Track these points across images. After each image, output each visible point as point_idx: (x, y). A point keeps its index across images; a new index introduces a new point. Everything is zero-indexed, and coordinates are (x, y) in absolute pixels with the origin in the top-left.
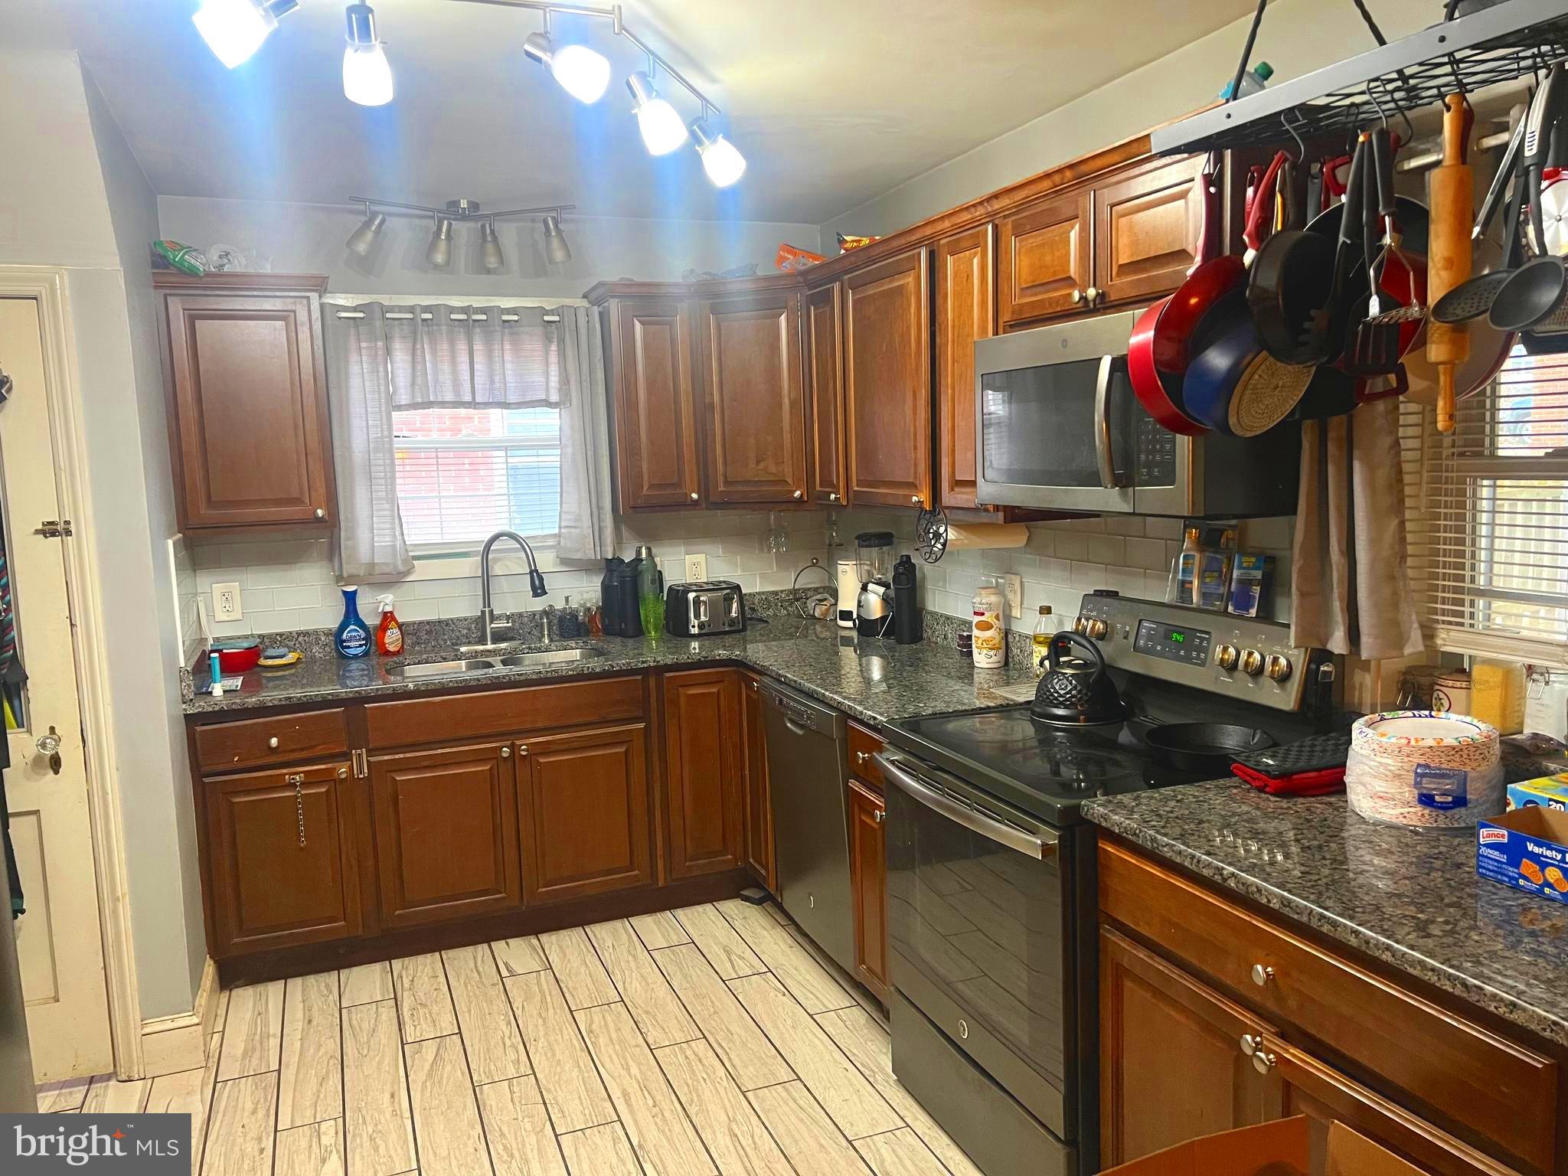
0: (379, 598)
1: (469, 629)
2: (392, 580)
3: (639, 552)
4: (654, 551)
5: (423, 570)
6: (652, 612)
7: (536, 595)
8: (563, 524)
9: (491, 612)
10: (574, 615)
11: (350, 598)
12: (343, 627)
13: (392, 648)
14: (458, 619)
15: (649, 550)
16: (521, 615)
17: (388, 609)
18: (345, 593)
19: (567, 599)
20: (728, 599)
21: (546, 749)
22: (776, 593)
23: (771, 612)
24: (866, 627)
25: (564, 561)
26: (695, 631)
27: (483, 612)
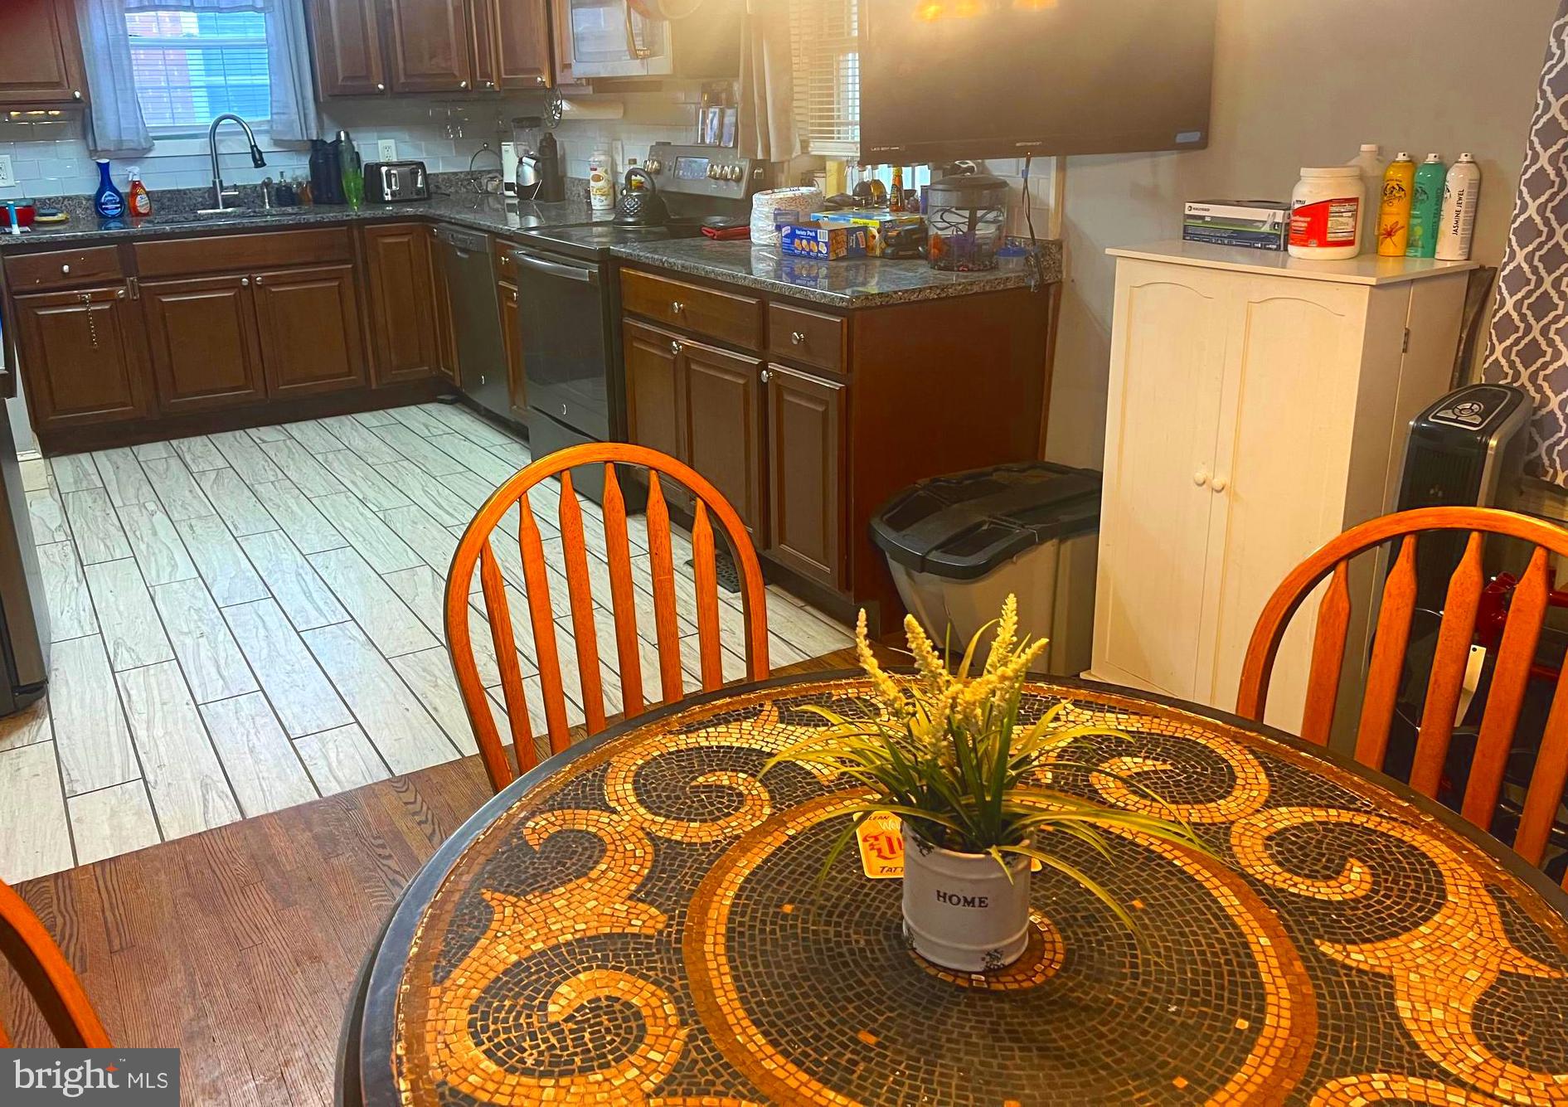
0: (129, 169)
1: (203, 197)
2: (137, 155)
3: (338, 135)
4: (351, 136)
5: (160, 148)
6: (352, 183)
7: (257, 166)
8: (275, 111)
9: (221, 182)
10: (288, 187)
11: (104, 169)
12: (100, 193)
13: (142, 210)
14: (194, 190)
15: (347, 135)
16: (245, 187)
17: (136, 179)
18: (99, 164)
19: (282, 173)
20: (414, 174)
21: (276, 281)
22: (455, 174)
23: (452, 190)
24: (523, 192)
25: (277, 143)
26: (388, 198)
27: (214, 183)
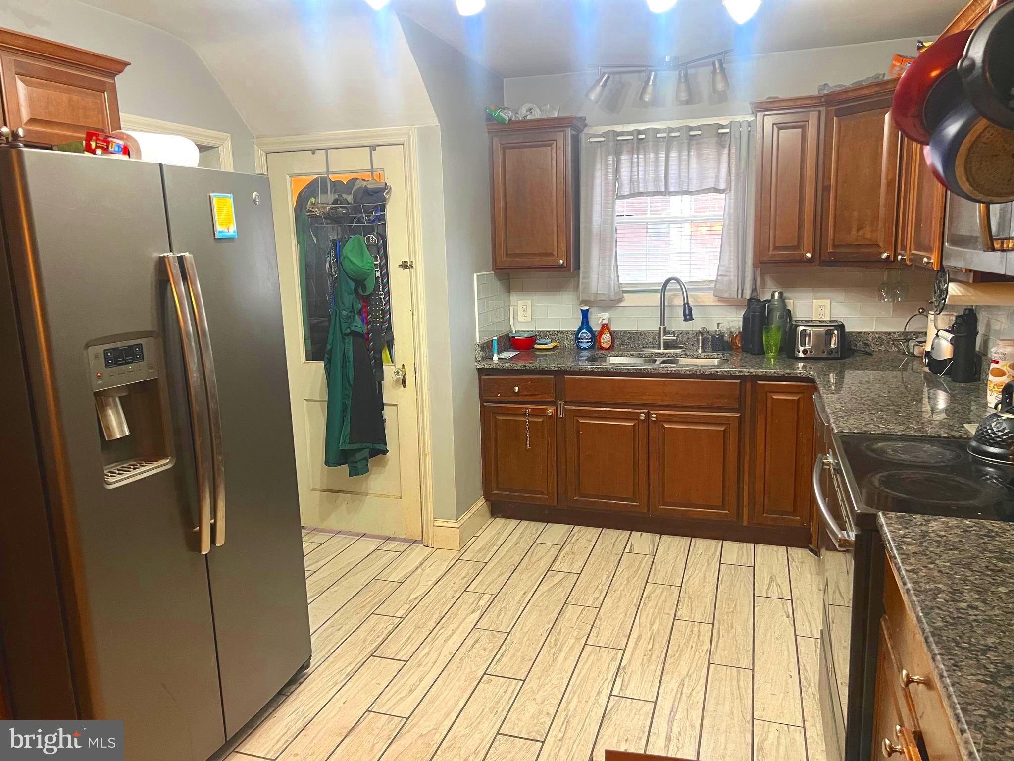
0: (599, 315)
1: (654, 339)
2: (611, 304)
3: (773, 296)
4: (785, 295)
5: (628, 299)
6: (773, 338)
7: (685, 320)
8: (719, 274)
9: (665, 329)
10: (721, 336)
11: (585, 314)
12: (580, 330)
13: (604, 346)
14: (648, 332)
15: (781, 294)
16: (688, 333)
17: (605, 322)
18: (581, 310)
19: (718, 324)
20: (829, 334)
21: (670, 419)
22: (889, 334)
23: (883, 348)
24: (936, 366)
25: (721, 299)
26: (801, 355)
27: (660, 329)
